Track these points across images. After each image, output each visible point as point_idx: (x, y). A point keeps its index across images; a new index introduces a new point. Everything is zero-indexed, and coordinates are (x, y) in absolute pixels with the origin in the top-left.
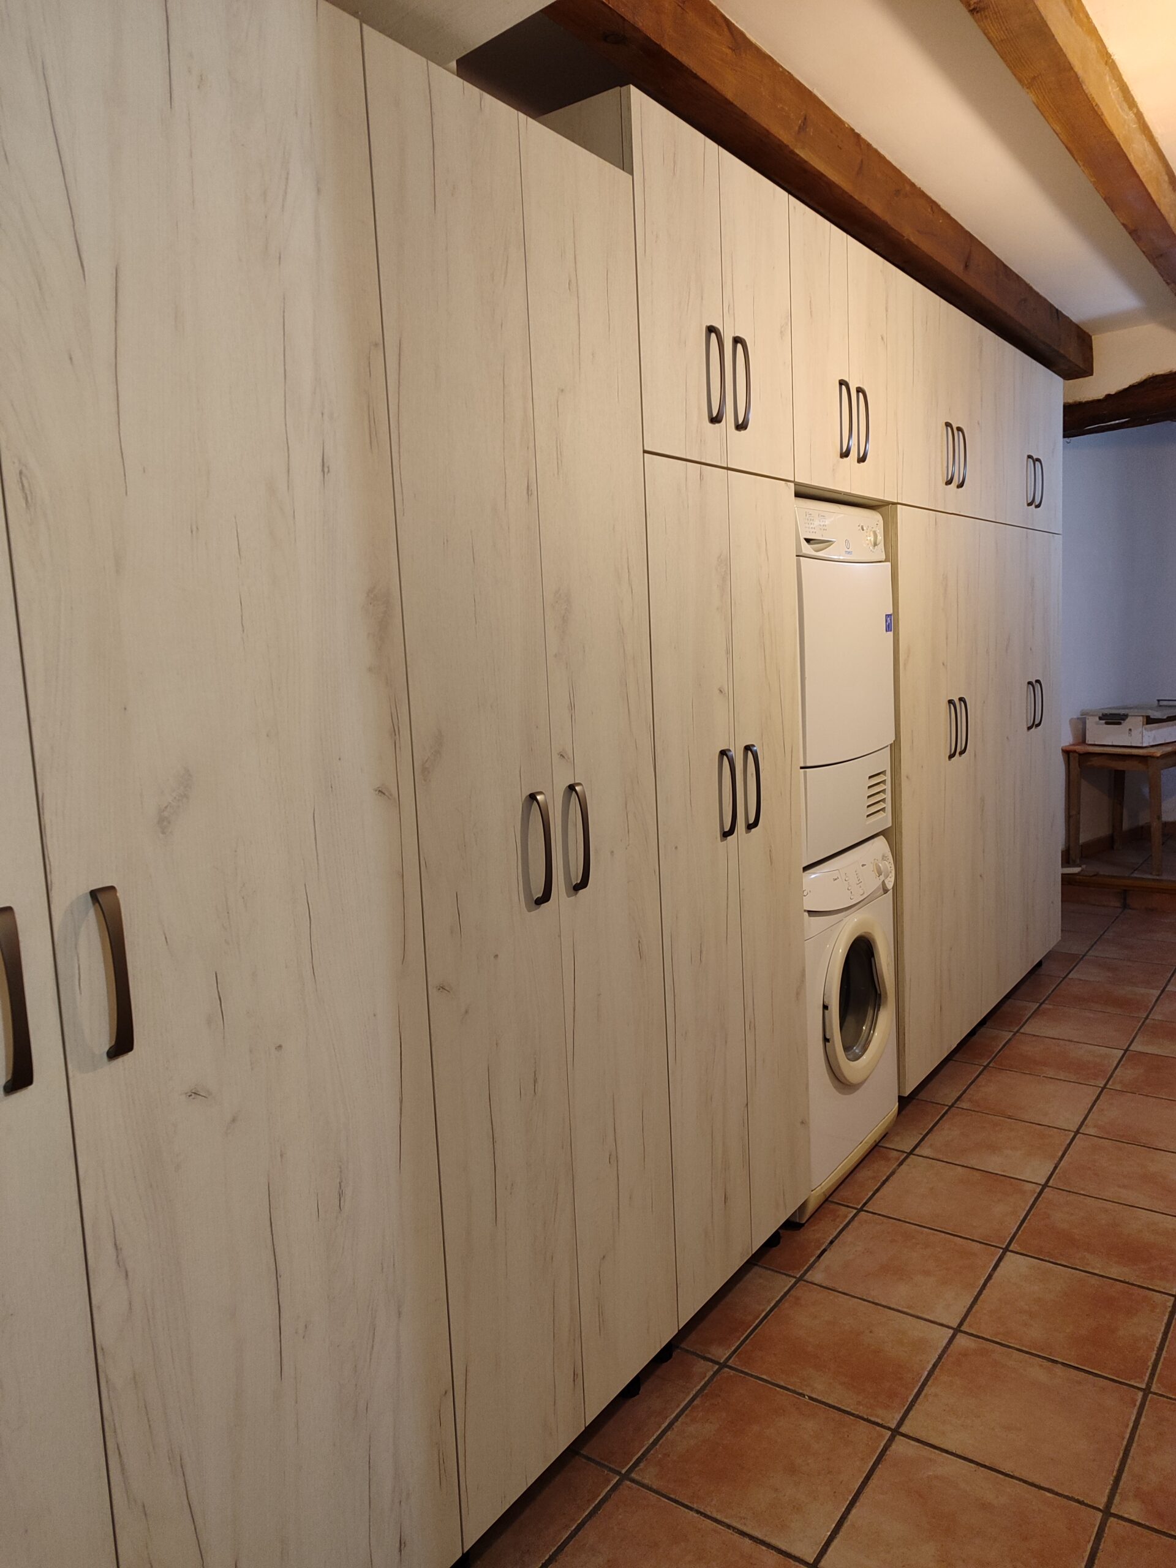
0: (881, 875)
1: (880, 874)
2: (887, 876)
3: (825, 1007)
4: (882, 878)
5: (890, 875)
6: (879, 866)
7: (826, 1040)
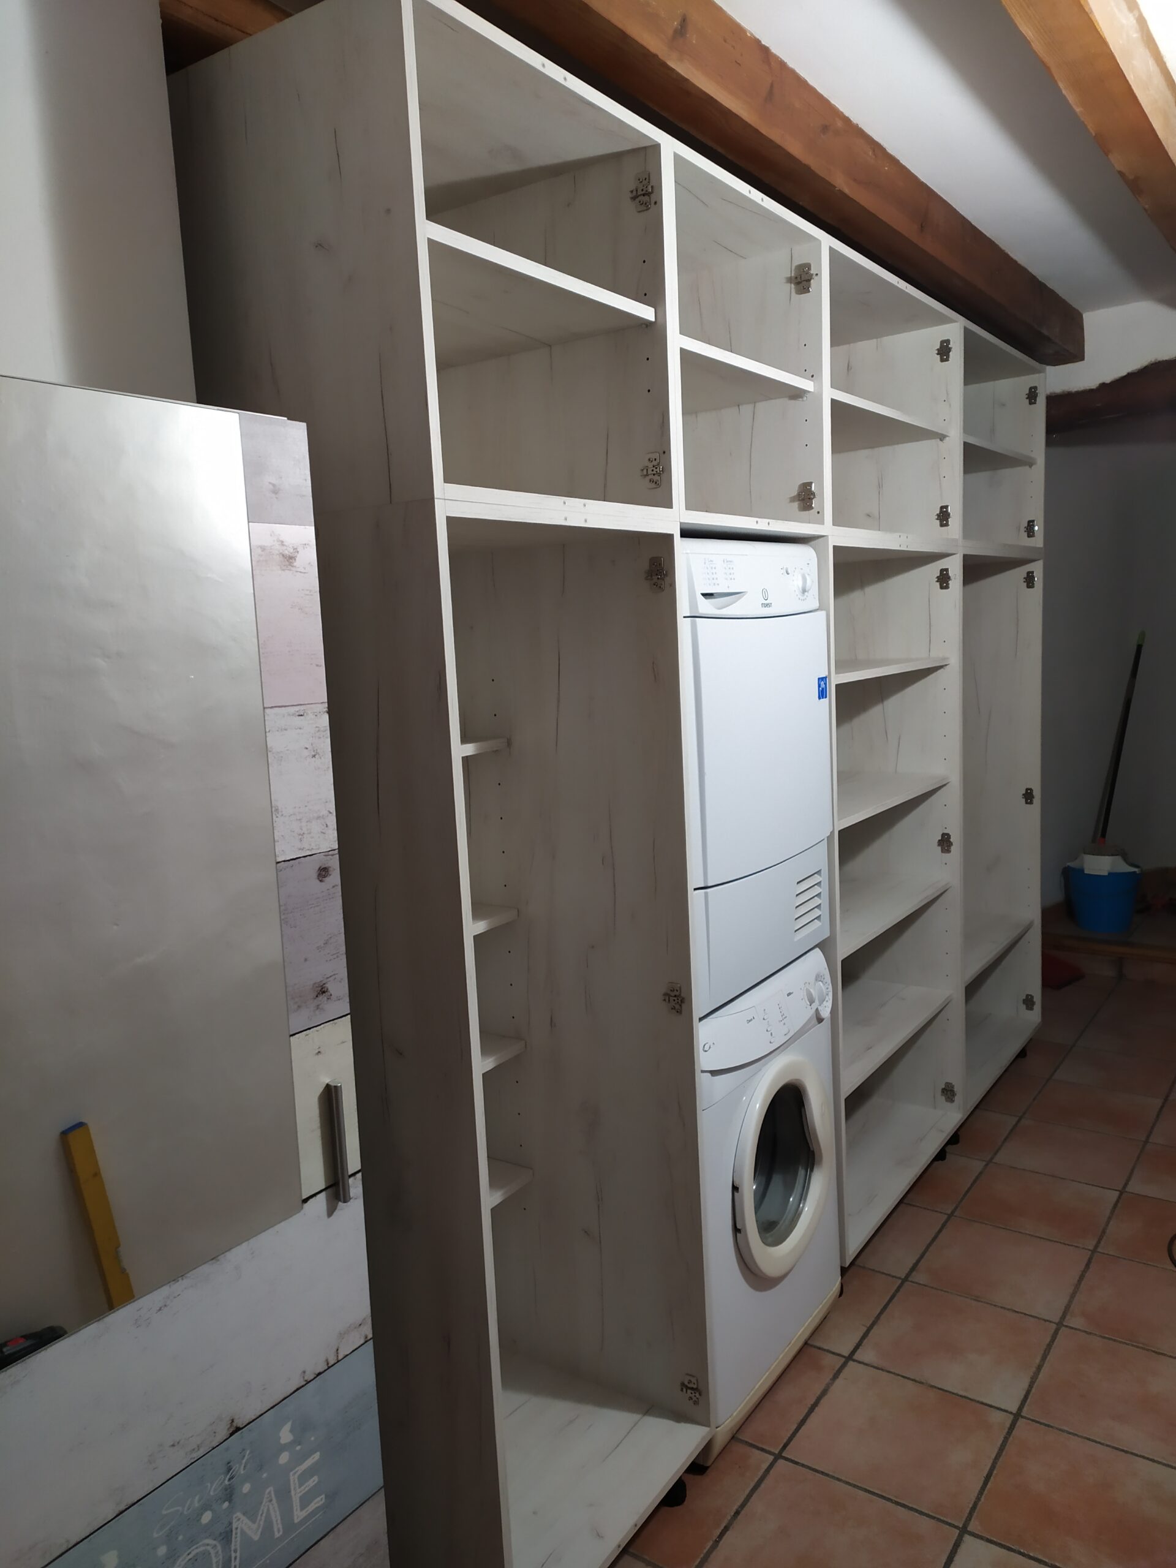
0: (814, 1002)
1: (812, 1002)
2: (822, 1001)
3: (735, 1189)
4: (815, 1006)
5: (827, 999)
6: (810, 991)
7: (736, 1230)
